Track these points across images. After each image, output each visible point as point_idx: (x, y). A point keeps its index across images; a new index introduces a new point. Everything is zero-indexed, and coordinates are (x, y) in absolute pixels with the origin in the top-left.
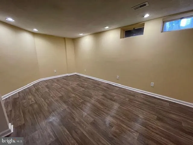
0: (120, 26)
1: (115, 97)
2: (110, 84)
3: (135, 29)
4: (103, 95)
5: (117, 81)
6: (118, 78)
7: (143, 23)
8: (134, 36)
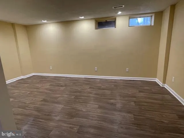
0: (95, 18)
1: (102, 87)
2: (88, 78)
3: (107, 21)
4: (90, 88)
5: (96, 73)
6: (96, 70)
7: (115, 17)
8: (107, 27)
